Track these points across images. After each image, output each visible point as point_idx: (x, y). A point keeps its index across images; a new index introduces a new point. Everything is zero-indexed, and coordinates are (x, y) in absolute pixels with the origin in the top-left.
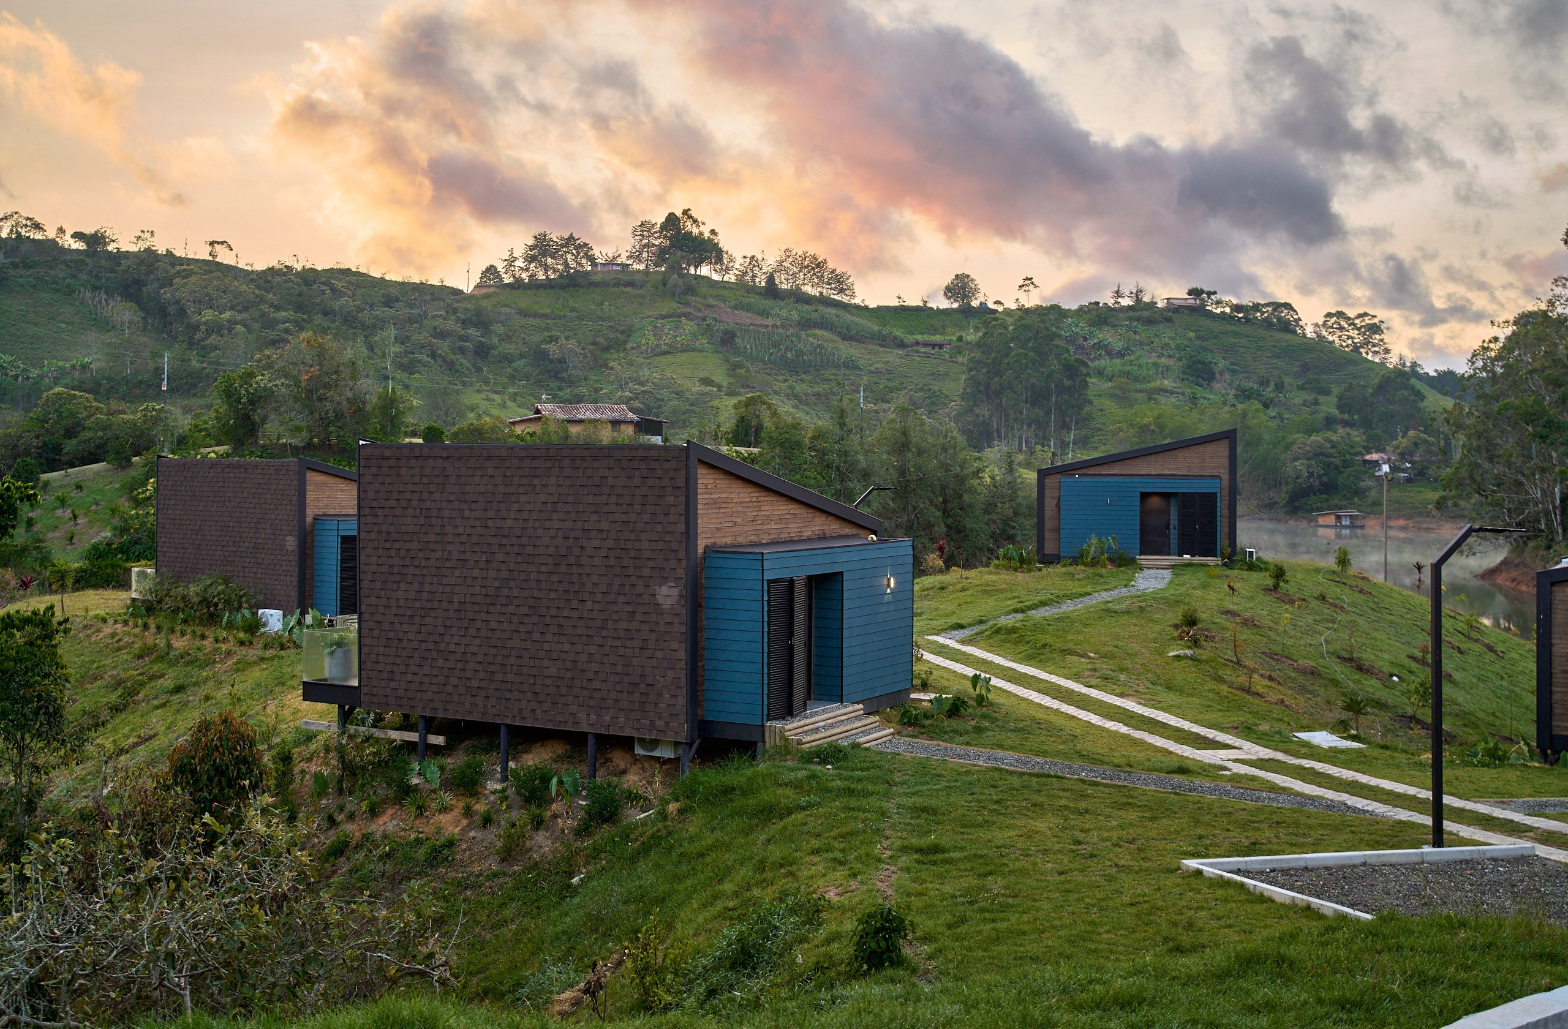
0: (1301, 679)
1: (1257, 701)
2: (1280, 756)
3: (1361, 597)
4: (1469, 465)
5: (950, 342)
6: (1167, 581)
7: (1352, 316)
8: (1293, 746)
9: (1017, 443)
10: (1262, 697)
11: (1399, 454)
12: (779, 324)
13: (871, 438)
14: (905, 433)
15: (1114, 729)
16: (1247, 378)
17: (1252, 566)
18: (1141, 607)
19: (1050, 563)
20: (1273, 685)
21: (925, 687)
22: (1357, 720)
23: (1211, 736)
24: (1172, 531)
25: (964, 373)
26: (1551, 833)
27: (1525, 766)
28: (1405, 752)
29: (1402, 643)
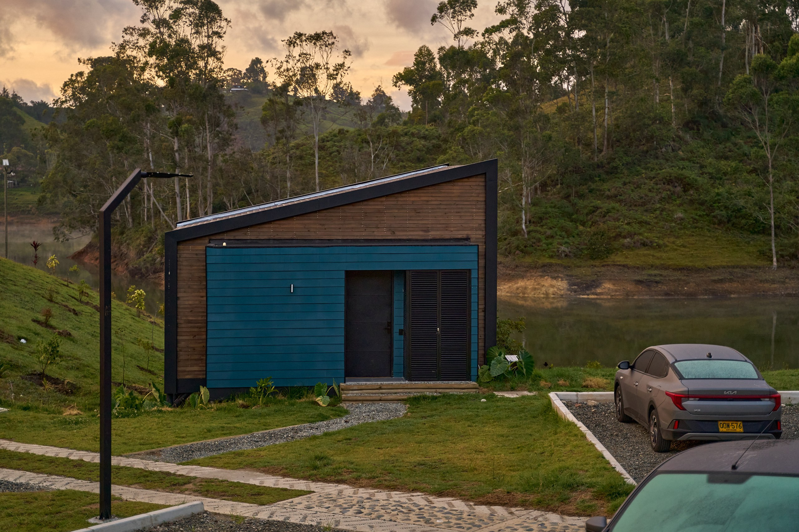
4: (63, 171)
26: (209, 481)
27: (160, 411)
28: (47, 410)
29: (27, 309)
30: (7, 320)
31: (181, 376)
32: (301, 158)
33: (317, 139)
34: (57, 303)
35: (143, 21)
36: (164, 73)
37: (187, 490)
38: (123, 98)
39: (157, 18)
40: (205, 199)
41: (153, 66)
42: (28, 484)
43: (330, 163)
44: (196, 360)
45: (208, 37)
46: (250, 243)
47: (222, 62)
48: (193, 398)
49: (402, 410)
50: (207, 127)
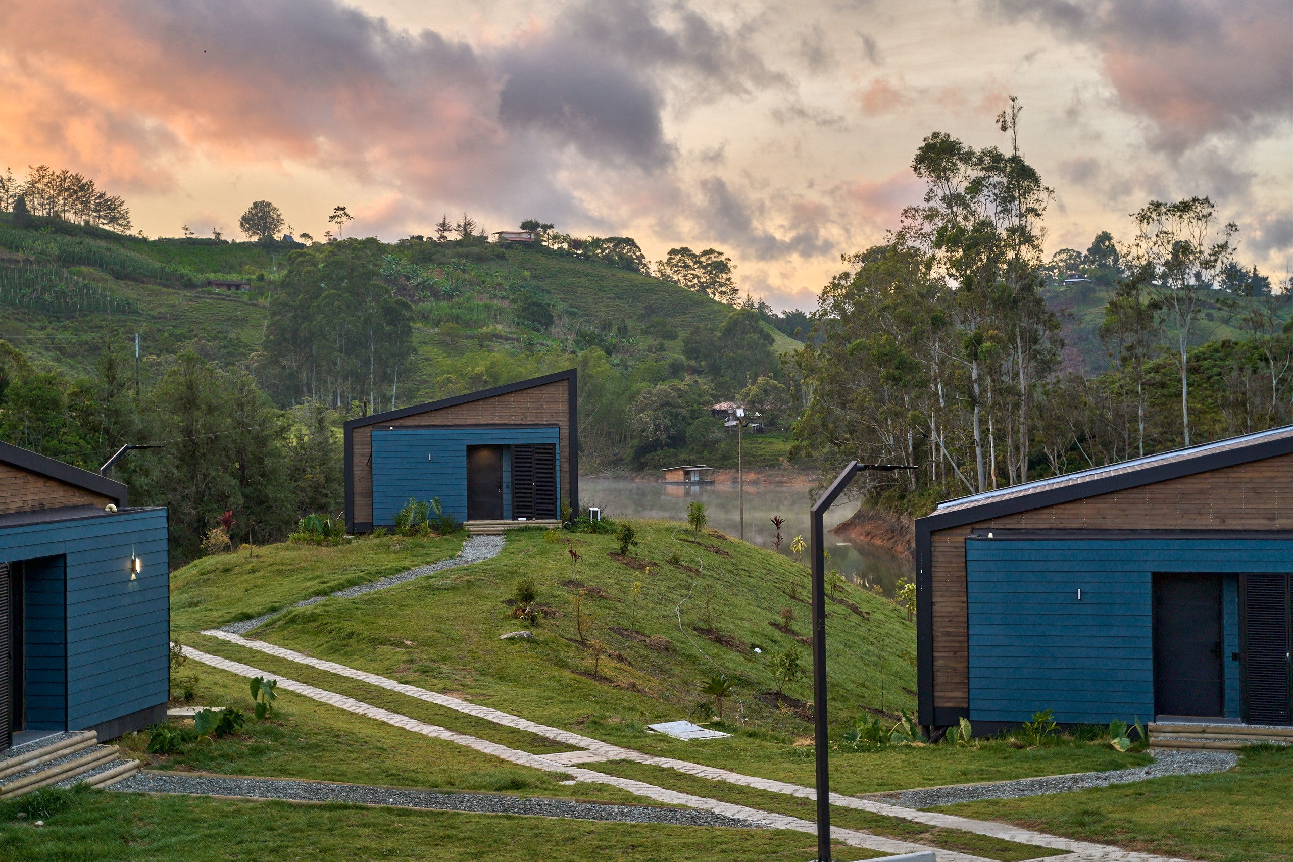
0: (654, 656)
1: (604, 687)
2: (634, 756)
3: (716, 559)
4: (821, 412)
5: (249, 282)
6: (498, 549)
7: (698, 254)
8: (648, 741)
9: (331, 398)
10: (611, 681)
11: (749, 403)
12: (32, 258)
13: (149, 392)
14: (191, 387)
15: (433, 735)
16: (589, 322)
17: (597, 527)
18: (469, 581)
19: (361, 534)
20: (623, 666)
21: (189, 698)
22: (720, 703)
23: (551, 736)
24: (505, 491)
25: (266, 318)
26: (949, 832)
27: (909, 747)
28: (776, 739)
29: (763, 609)
30: (739, 622)
31: (939, 704)
32: (1163, 385)
33: (1184, 357)
34: (802, 601)
35: (928, 200)
36: (957, 270)
37: (922, 839)
38: (901, 309)
39: (947, 193)
40: (1017, 449)
41: (942, 262)
42: (746, 820)
43: (1208, 393)
44: (957, 683)
45: (1021, 215)
46: (1026, 534)
47: (1041, 251)
48: (951, 733)
49: (1232, 761)
50: (1019, 345)
